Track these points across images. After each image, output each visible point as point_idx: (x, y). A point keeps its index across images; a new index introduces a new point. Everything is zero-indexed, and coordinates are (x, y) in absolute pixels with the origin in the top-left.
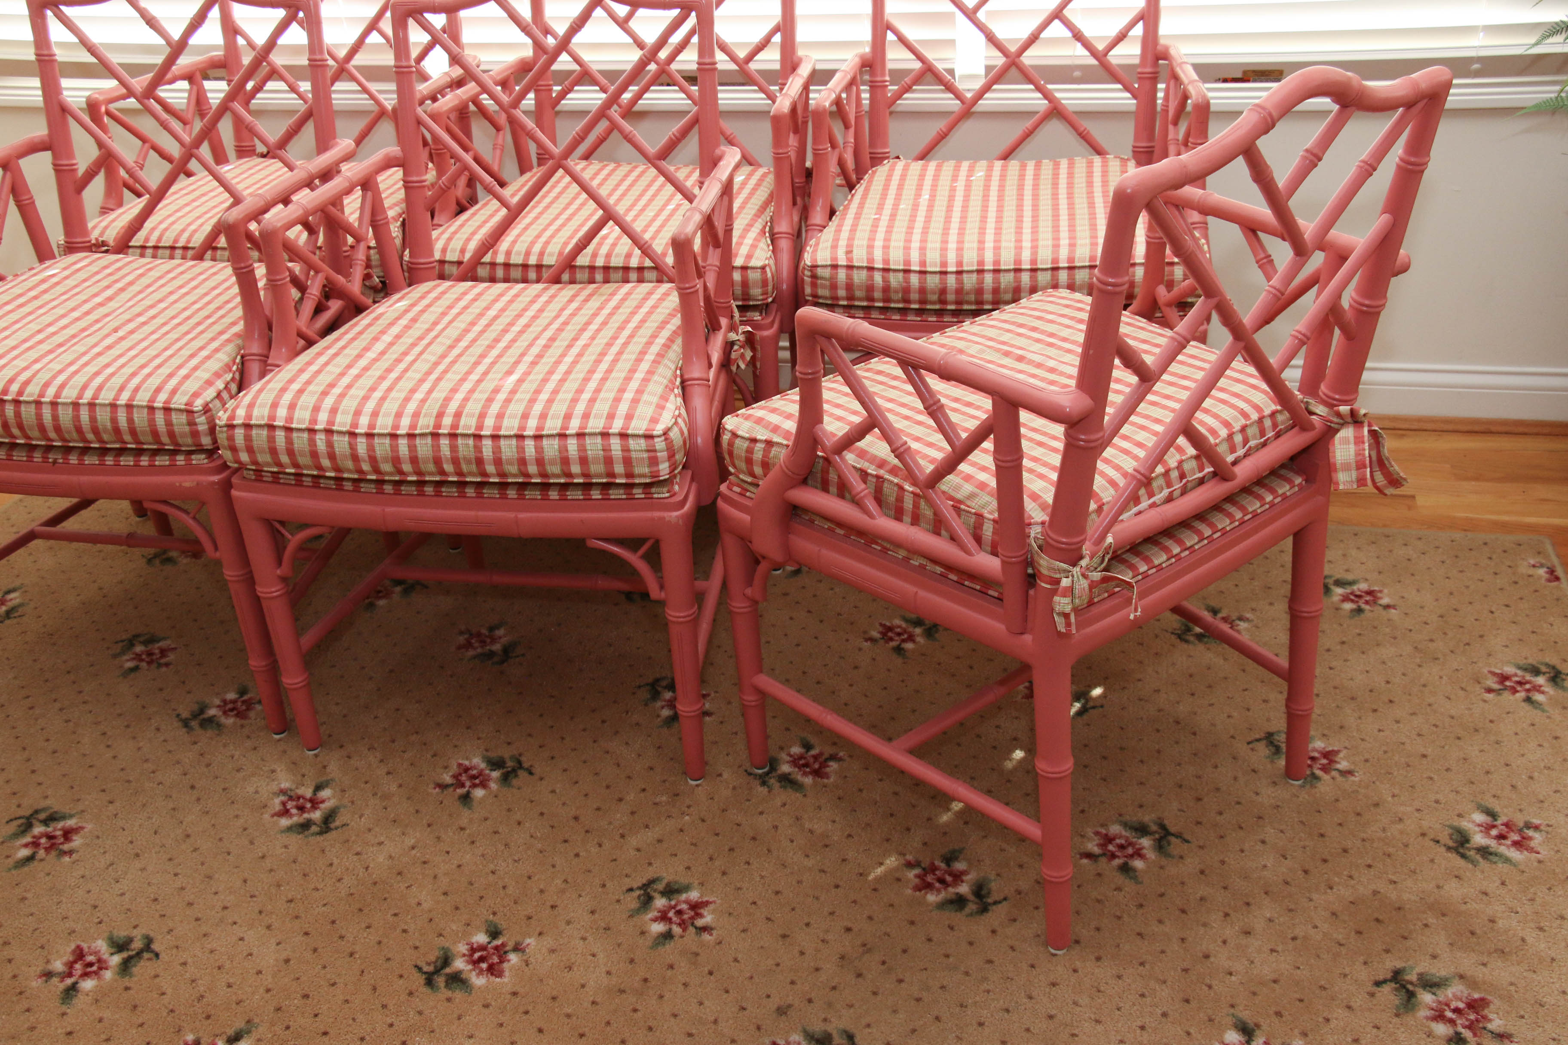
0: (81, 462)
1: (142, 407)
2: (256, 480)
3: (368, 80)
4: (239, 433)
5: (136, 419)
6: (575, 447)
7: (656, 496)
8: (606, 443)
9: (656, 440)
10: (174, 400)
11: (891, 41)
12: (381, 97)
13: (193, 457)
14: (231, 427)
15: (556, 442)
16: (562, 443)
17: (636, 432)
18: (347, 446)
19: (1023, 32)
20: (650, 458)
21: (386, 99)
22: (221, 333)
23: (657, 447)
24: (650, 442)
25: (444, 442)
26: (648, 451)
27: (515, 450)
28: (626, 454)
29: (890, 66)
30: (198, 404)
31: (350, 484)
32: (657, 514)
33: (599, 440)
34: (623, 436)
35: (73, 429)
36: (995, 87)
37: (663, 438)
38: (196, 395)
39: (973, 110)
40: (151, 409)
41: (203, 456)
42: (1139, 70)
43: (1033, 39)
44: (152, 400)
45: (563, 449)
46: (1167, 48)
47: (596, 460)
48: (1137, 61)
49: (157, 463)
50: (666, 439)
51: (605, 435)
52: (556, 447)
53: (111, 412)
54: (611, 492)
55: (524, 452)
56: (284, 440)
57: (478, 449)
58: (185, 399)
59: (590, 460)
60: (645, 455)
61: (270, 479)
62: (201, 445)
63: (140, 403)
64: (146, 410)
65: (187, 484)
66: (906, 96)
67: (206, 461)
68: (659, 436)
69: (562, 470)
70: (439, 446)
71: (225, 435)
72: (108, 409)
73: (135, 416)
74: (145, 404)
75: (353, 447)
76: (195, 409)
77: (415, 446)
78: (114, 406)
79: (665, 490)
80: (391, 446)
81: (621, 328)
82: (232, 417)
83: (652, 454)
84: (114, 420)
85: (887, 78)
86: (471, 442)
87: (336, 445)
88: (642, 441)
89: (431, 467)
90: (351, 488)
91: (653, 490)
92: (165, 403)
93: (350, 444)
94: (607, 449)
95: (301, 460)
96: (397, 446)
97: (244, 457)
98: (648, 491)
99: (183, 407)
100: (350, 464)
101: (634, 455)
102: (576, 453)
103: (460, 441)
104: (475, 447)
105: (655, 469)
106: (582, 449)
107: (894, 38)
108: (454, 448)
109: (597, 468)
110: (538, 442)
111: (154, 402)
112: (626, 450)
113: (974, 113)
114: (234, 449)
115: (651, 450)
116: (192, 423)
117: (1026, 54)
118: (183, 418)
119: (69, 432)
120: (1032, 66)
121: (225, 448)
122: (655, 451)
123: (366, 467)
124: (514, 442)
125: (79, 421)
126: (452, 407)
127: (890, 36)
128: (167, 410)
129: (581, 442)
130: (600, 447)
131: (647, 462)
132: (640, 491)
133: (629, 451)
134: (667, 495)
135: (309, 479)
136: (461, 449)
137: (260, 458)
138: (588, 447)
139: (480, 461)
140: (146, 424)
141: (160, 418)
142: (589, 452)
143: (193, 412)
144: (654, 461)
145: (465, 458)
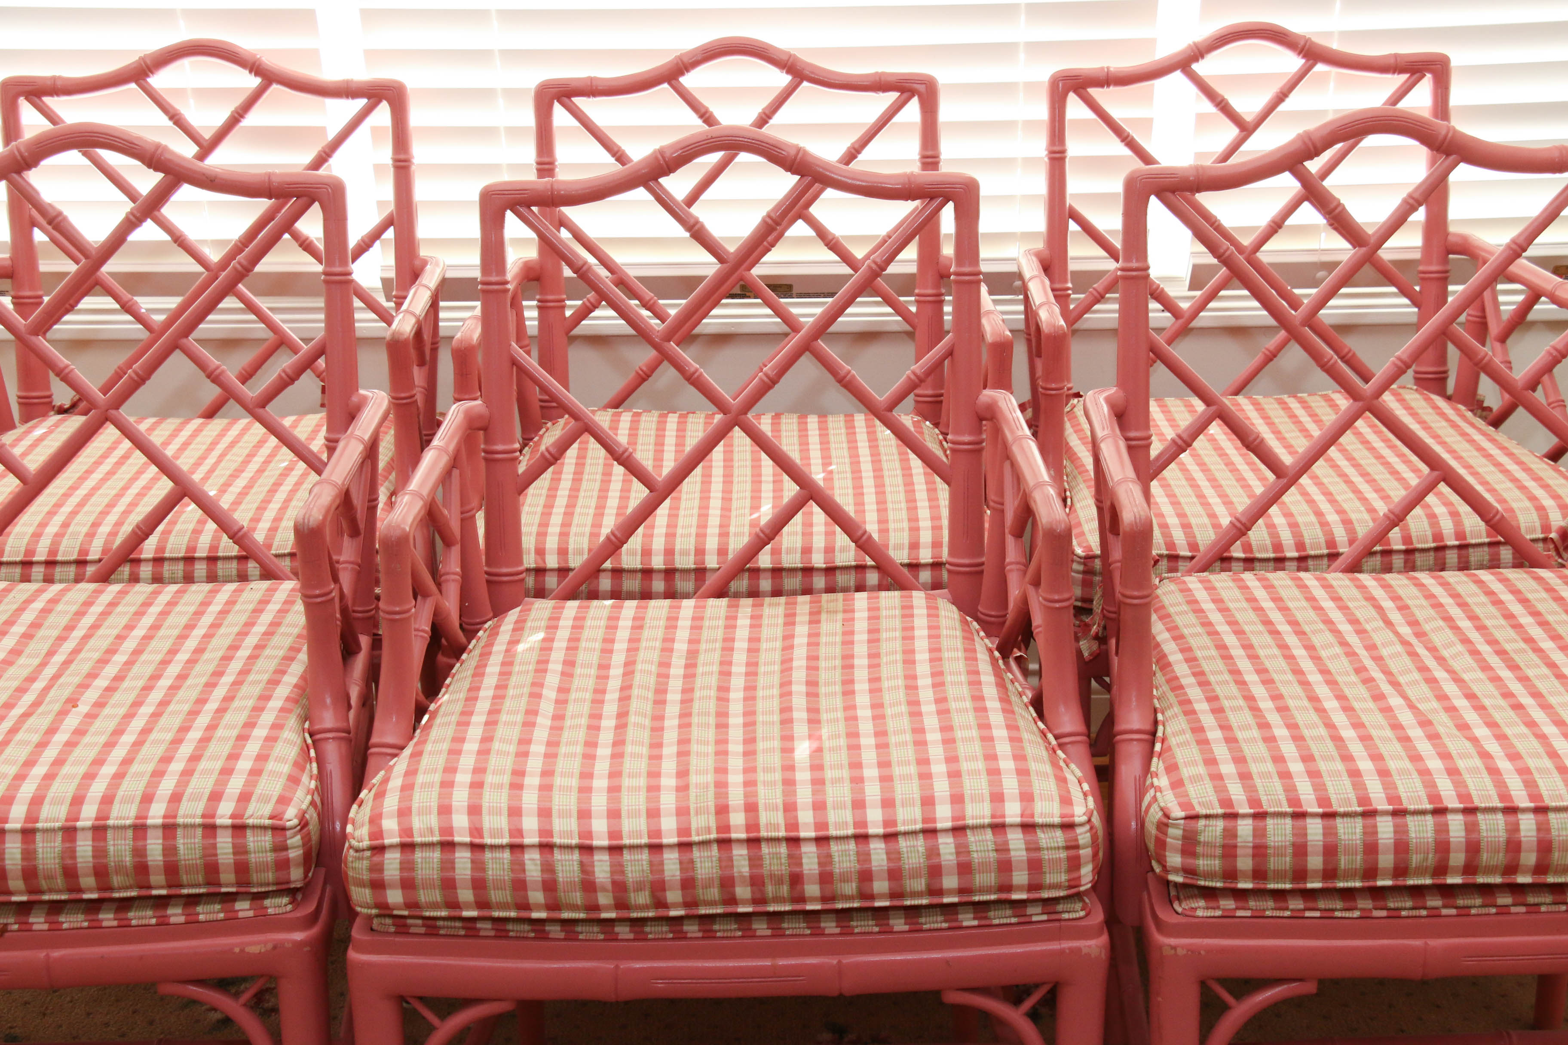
0: (55, 927)
1: (193, 826)
2: (396, 933)
3: (256, 294)
4: (392, 861)
5: (181, 847)
6: (951, 849)
7: (1066, 916)
8: (1000, 839)
9: (1079, 830)
10: (249, 812)
11: (1073, 232)
12: (277, 318)
13: (267, 902)
14: (379, 849)
15: (920, 843)
16: (931, 842)
17: (1049, 820)
18: (576, 867)
19: (1262, 219)
20: (1069, 859)
21: (284, 321)
22: (265, 698)
23: (1081, 842)
24: (1070, 834)
25: (740, 853)
26: (1067, 848)
27: (853, 858)
28: (1034, 855)
29: (1072, 266)
30: (291, 816)
31: (558, 928)
32: (1066, 945)
33: (989, 835)
34: (1028, 827)
35: (59, 871)
36: (1223, 293)
37: (1087, 827)
38: (284, 801)
39: (1195, 324)
40: (210, 829)
41: (285, 900)
42: (1421, 268)
43: (1276, 227)
44: (209, 814)
45: (933, 852)
46: (1465, 238)
47: (984, 867)
48: (1417, 256)
49: (202, 917)
50: (1092, 828)
51: (999, 827)
52: (921, 849)
53: (135, 839)
54: (991, 914)
55: (869, 861)
56: (469, 865)
57: (795, 859)
58: (267, 809)
59: (975, 865)
60: (1063, 855)
61: (422, 930)
62: (289, 882)
63: (189, 821)
64: (199, 832)
65: (254, 949)
66: (1097, 307)
67: (290, 907)
68: (1082, 825)
69: (928, 885)
70: (731, 859)
71: (366, 863)
72: (130, 833)
73: (181, 842)
74: (199, 821)
75: (586, 869)
76: (289, 824)
77: (692, 861)
78: (140, 829)
79: (1079, 906)
80: (651, 864)
81: (909, 661)
82: (377, 833)
83: (1073, 852)
84: (139, 852)
85: (1070, 285)
86: (783, 849)
87: (559, 868)
88: (1059, 833)
89: (714, 893)
90: (562, 935)
91: (1060, 907)
92: (233, 816)
93: (582, 864)
94: (1002, 849)
95: (495, 896)
96: (662, 863)
97: (395, 897)
98: (1050, 909)
99: (268, 822)
100: (578, 897)
101: (1046, 855)
102: (953, 857)
103: (765, 849)
104: (790, 856)
105: (1075, 875)
106: (962, 850)
107: (1078, 228)
108: (755, 861)
109: (985, 879)
110: (892, 845)
111: (213, 816)
112: (1033, 848)
113: (1192, 329)
114: (378, 885)
115: (1072, 846)
116: (280, 848)
117: (1265, 248)
118: (267, 840)
119: (49, 877)
120: (1272, 265)
121: (361, 884)
122: (1077, 847)
123: (604, 899)
124: (852, 845)
125: (74, 857)
126: (736, 797)
127: (1073, 226)
128: (239, 829)
129: (961, 840)
130: (991, 846)
131: (1064, 865)
132: (1039, 910)
133: (1039, 849)
134: (1082, 913)
135: (488, 925)
136: (767, 862)
137: (424, 896)
138: (973, 848)
139: (796, 879)
140: (198, 853)
141: (224, 843)
142: (975, 855)
143: (284, 829)
144: (1074, 864)
145: (771, 876)
